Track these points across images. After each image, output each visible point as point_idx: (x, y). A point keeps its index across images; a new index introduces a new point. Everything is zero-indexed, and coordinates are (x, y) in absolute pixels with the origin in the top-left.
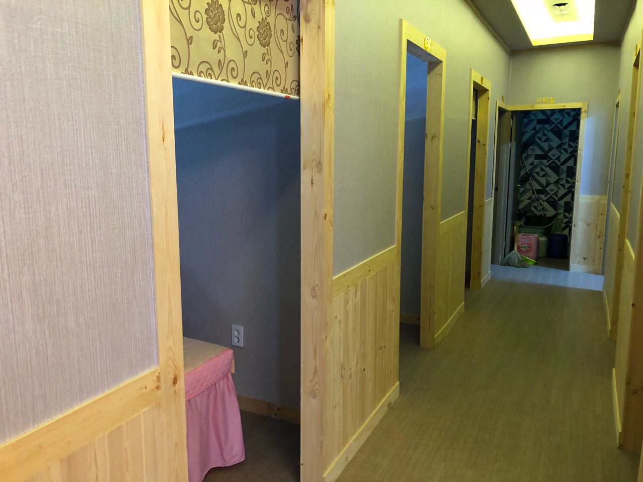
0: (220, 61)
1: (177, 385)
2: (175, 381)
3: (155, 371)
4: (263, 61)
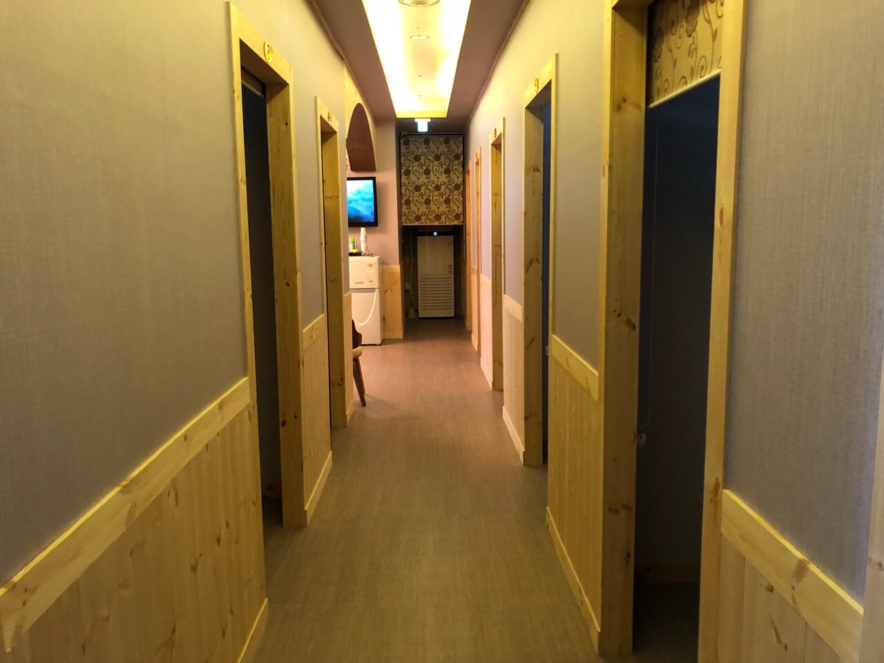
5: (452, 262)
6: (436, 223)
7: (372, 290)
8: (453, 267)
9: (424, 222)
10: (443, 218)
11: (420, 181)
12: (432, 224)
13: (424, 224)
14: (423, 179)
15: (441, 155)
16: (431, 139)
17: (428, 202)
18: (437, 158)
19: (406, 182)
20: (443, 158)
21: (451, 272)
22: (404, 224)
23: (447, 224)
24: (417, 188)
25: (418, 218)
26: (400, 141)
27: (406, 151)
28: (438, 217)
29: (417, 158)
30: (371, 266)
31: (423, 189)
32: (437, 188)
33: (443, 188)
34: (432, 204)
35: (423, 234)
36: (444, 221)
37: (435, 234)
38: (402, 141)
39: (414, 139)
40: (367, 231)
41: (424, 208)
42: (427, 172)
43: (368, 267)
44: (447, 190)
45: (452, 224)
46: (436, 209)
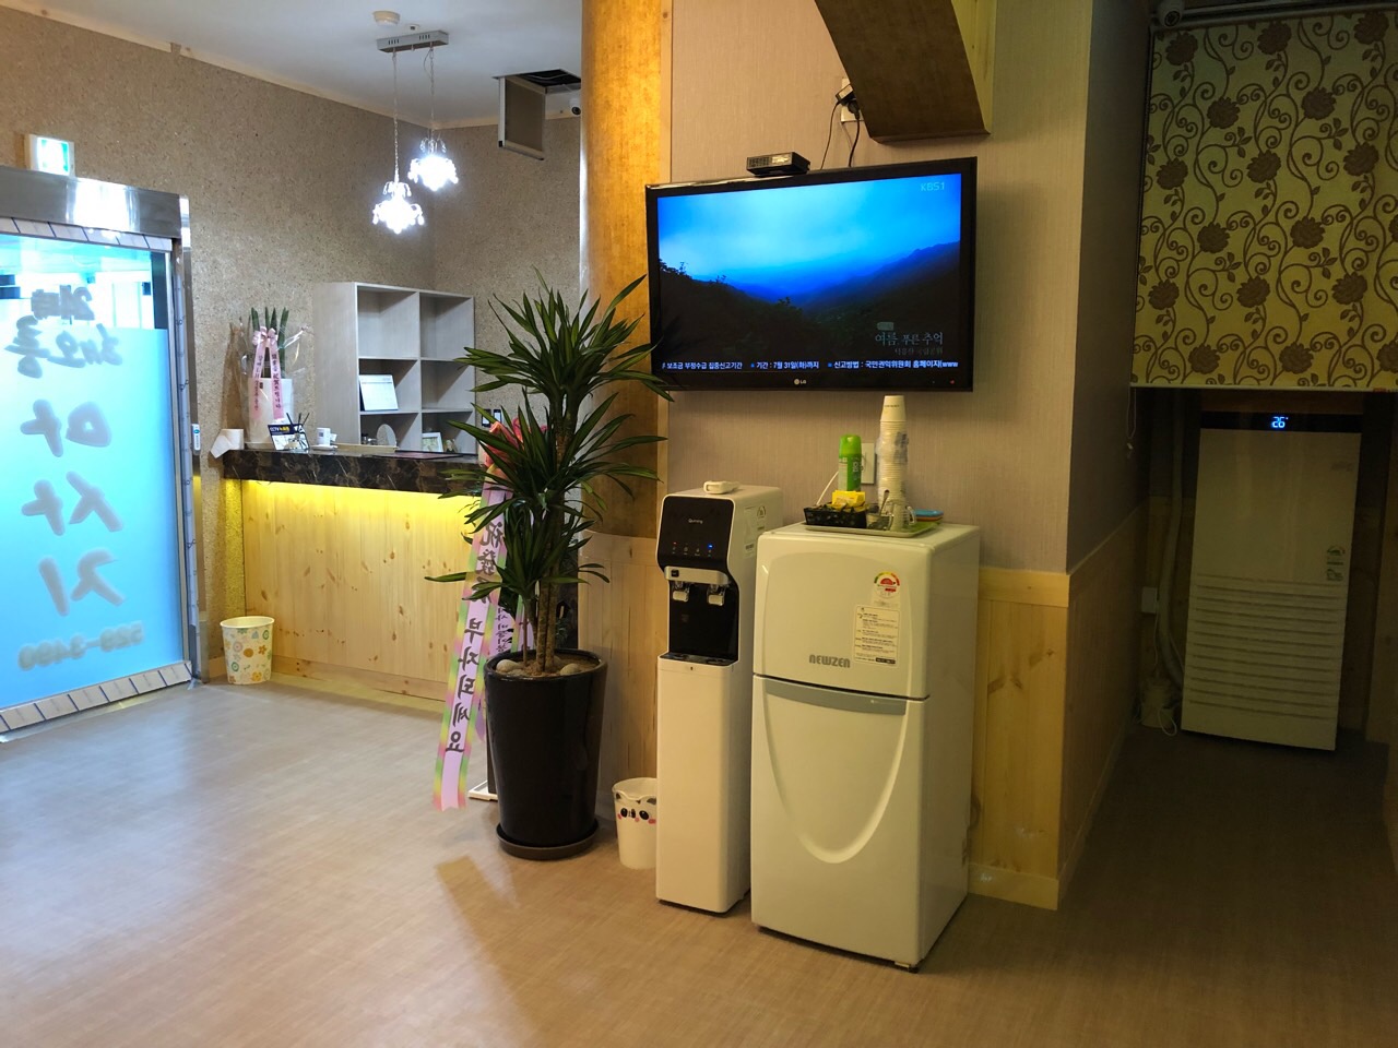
5: (1343, 537)
6: (1287, 382)
7: (890, 703)
8: (1346, 559)
9: (1229, 375)
10: (1321, 361)
11: (1227, 209)
12: (1265, 385)
13: (1228, 384)
14: (1242, 198)
15: (1336, 91)
16: (1292, 24)
17: (1253, 293)
18: (1317, 104)
19: (1164, 213)
20: (1344, 103)
21: (1338, 577)
22: (1142, 383)
23: (1338, 386)
24: (1212, 238)
25: (1204, 359)
26: (1150, 51)
27: (1173, 89)
28: (1296, 358)
29: (1222, 114)
30: (889, 585)
31: (1236, 241)
32: (1307, 233)
33: (1332, 235)
34: (1272, 303)
35: (1228, 421)
36: (1327, 375)
37: (1279, 423)
38: (1161, 46)
39: (1214, 33)
40: (909, 412)
41: (1233, 320)
42: (1264, 168)
43: (877, 591)
44: (1352, 243)
45: (1362, 387)
46: (1288, 320)
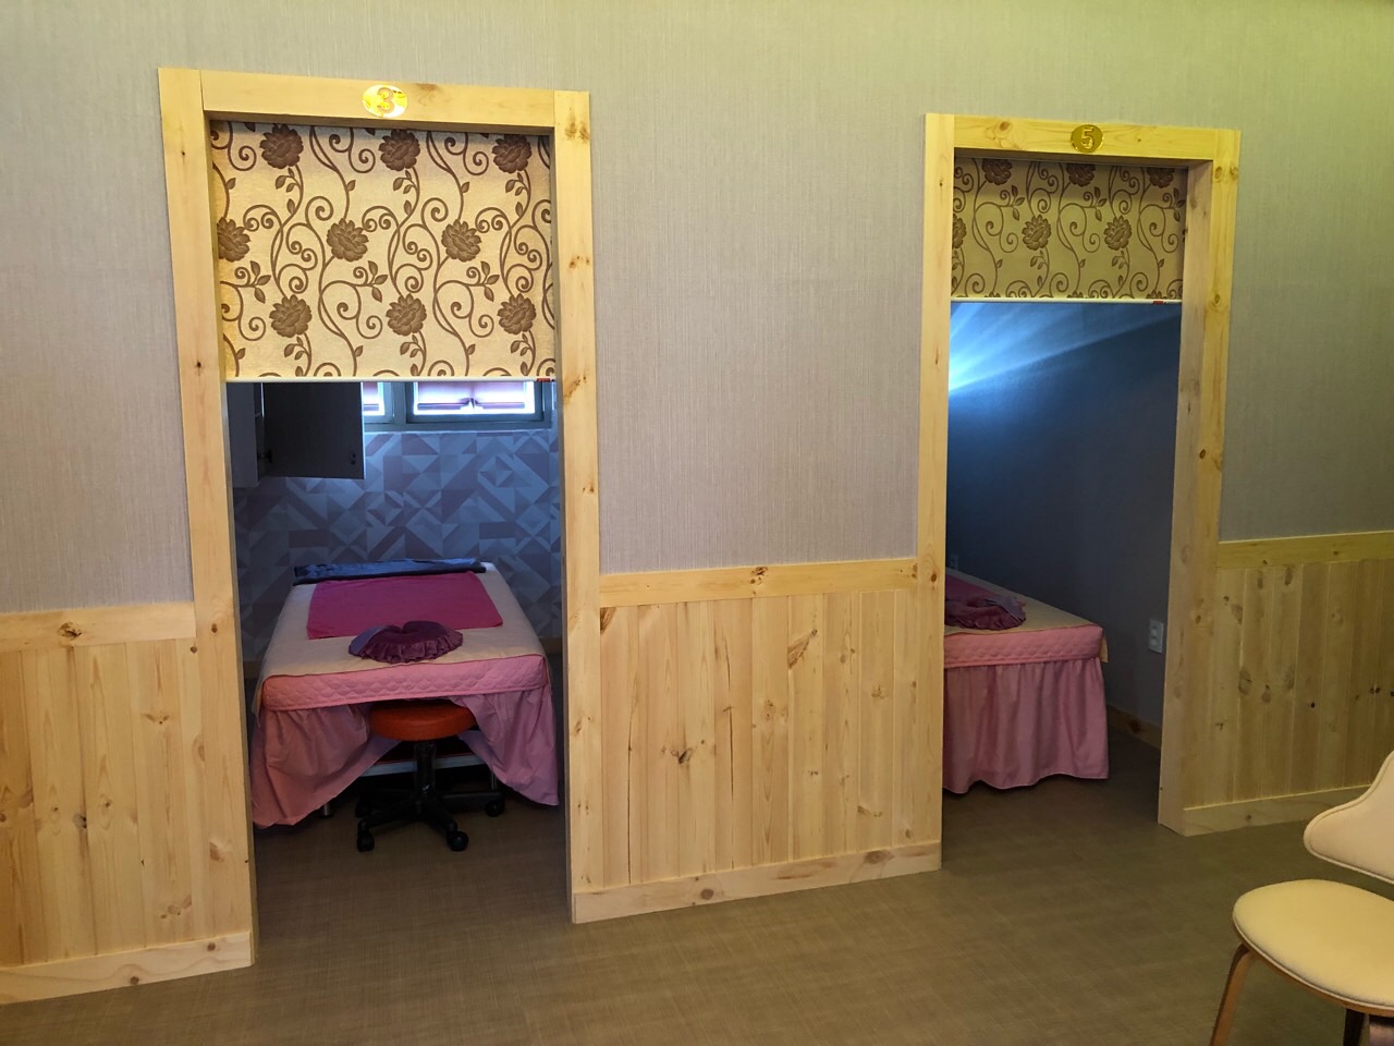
0: (1040, 277)
1: (936, 583)
2: (934, 578)
3: (911, 561)
4: (1114, 265)
